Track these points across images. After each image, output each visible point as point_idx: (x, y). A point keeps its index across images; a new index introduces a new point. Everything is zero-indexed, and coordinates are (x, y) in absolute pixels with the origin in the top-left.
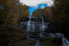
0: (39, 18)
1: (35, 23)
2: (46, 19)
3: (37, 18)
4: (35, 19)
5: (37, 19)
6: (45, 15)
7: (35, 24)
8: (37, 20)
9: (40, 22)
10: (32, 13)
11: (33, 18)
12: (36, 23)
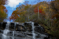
0: (25, 24)
1: (18, 34)
2: (40, 25)
3: (22, 24)
4: (17, 25)
5: (23, 26)
6: (39, 17)
7: (18, 36)
8: (21, 28)
9: (27, 32)
10: (13, 14)
11: (14, 24)
12: (20, 34)
